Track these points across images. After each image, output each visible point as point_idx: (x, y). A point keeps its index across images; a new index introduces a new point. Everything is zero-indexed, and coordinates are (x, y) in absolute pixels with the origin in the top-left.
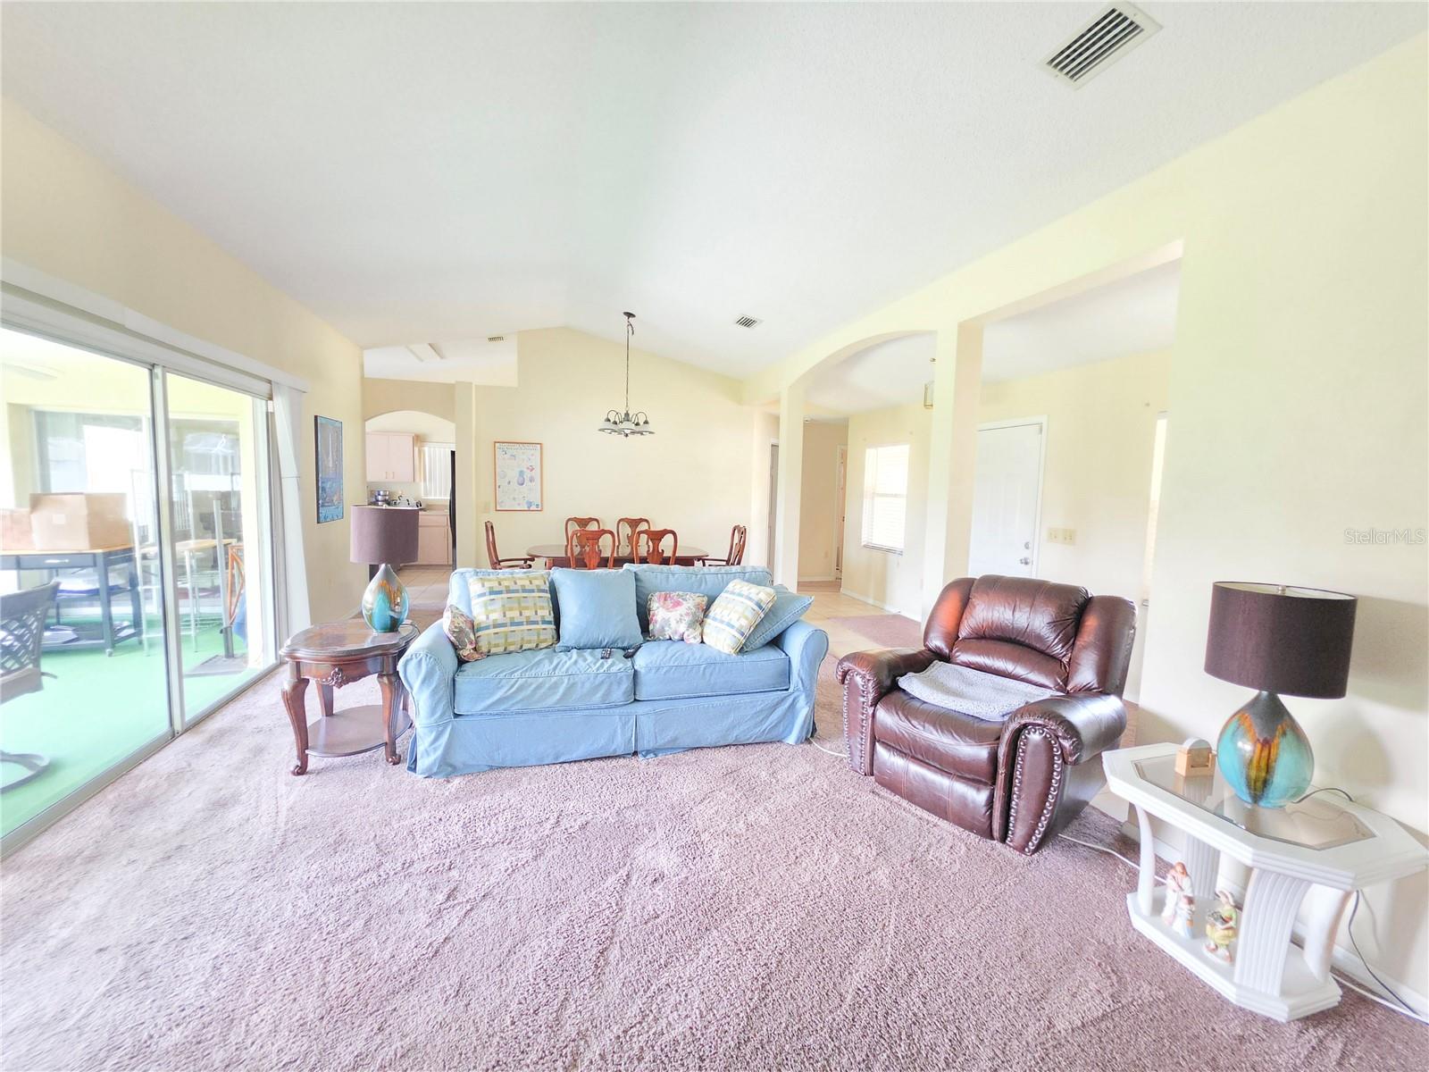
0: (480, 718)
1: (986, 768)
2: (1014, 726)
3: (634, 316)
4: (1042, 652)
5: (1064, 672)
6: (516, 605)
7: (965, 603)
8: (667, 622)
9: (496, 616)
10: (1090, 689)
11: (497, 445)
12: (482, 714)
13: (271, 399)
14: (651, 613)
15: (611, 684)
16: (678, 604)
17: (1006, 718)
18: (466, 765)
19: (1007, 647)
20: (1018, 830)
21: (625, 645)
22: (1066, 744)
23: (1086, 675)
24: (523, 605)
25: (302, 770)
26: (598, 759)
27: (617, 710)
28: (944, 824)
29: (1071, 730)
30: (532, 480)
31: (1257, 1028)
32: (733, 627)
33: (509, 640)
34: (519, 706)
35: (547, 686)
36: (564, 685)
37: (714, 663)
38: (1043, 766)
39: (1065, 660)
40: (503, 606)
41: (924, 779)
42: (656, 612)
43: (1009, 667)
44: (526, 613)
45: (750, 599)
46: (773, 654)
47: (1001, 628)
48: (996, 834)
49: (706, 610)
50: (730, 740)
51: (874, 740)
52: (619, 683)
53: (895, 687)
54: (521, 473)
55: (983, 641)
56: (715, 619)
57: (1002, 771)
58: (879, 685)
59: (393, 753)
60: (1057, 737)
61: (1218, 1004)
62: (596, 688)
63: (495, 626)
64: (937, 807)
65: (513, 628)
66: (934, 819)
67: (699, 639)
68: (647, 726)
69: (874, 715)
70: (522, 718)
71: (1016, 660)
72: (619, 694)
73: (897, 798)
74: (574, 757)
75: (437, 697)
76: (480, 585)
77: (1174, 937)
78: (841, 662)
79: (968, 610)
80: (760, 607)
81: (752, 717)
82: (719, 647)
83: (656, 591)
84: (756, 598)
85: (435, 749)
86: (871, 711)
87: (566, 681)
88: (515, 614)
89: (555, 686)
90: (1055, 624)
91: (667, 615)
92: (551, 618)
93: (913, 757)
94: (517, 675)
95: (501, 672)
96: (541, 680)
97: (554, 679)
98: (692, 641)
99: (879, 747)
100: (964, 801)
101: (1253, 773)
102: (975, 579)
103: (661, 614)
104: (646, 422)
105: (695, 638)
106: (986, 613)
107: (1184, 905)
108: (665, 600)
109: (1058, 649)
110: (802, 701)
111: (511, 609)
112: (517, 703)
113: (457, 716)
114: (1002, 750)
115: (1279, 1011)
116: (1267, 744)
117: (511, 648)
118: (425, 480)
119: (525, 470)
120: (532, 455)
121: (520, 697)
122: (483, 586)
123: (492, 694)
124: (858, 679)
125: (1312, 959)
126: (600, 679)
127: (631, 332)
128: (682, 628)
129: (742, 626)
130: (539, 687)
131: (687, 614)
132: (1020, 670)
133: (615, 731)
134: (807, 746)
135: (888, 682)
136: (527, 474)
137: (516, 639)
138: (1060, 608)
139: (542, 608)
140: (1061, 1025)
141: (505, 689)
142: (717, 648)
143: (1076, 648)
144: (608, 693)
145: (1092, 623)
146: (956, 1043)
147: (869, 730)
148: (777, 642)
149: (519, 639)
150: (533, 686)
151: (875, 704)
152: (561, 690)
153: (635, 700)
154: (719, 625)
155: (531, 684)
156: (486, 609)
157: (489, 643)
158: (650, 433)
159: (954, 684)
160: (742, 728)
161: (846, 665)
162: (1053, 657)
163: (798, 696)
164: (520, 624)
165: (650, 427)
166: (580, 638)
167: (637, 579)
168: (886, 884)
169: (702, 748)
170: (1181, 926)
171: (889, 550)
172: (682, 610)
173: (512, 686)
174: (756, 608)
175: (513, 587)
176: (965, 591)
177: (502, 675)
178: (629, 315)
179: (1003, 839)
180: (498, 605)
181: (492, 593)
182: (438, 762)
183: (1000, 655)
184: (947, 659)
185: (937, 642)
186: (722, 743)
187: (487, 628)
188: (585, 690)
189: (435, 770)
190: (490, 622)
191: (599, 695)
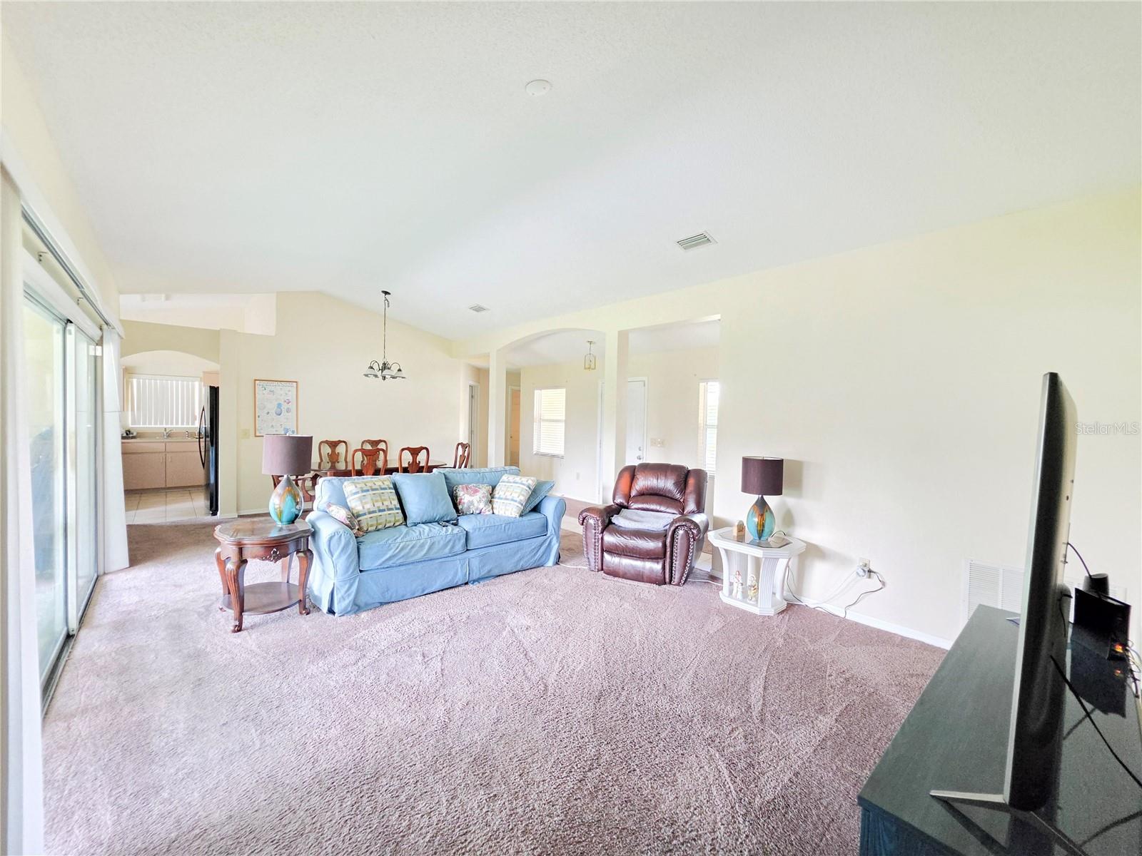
0: (376, 571)
1: (661, 551)
2: (672, 528)
3: (389, 294)
4: (671, 498)
5: (681, 506)
6: (379, 498)
7: (633, 478)
8: (472, 503)
9: (369, 506)
10: (693, 512)
11: (257, 382)
12: (378, 569)
13: (102, 345)
14: (459, 498)
15: (455, 541)
16: (476, 491)
17: (668, 527)
18: (366, 605)
19: (656, 497)
20: (676, 579)
21: (448, 519)
22: (695, 531)
23: (691, 506)
24: (383, 498)
25: (239, 629)
26: (445, 589)
27: (458, 557)
28: (641, 584)
29: (696, 526)
30: (288, 410)
31: (767, 618)
32: (516, 501)
33: (379, 522)
34: (401, 560)
35: (418, 545)
36: (428, 544)
37: (509, 523)
38: (685, 545)
39: (682, 500)
40: (372, 499)
41: (632, 565)
42: (463, 497)
43: (658, 507)
44: (386, 503)
45: (523, 484)
46: (535, 516)
47: (652, 489)
48: (667, 580)
49: (492, 494)
50: (519, 568)
51: (603, 551)
52: (460, 540)
53: (610, 522)
54: (279, 405)
55: (643, 497)
56: (499, 498)
57: (668, 550)
58: (603, 522)
59: (305, 608)
60: (691, 529)
61: (755, 616)
62: (446, 545)
63: (370, 513)
64: (639, 577)
65: (380, 514)
66: (636, 583)
67: (491, 512)
68: (475, 563)
69: (602, 538)
70: (402, 568)
71: (660, 504)
72: (459, 546)
73: (616, 579)
74: (433, 590)
75: (351, 560)
76: (354, 487)
77: (738, 600)
78: (581, 514)
79: (634, 482)
80: (530, 488)
81: (530, 553)
82: (508, 514)
83: (458, 485)
84: (527, 483)
85: (349, 595)
86: (601, 535)
87: (429, 541)
88: (379, 504)
89: (422, 546)
90: (676, 484)
91: (471, 498)
92: (398, 506)
93: (624, 555)
94: (399, 540)
95: (388, 540)
96: (414, 542)
97: (422, 541)
98: (487, 513)
99: (605, 554)
100: (652, 570)
101: (759, 528)
102: (635, 466)
103: (465, 498)
104: (400, 370)
105: (489, 511)
106: (643, 482)
107: (740, 587)
108: (467, 489)
109: (678, 496)
110: (554, 541)
111: (377, 501)
112: (400, 558)
113: (361, 571)
114: (668, 540)
115: (771, 612)
116: (762, 515)
117: (380, 527)
118: (133, 410)
119: (282, 403)
120: (289, 391)
121: (402, 554)
122: (356, 487)
123: (385, 554)
124: (592, 521)
125: (778, 596)
126: (449, 538)
127: (387, 305)
128: (482, 506)
129: (521, 500)
130: (412, 547)
131: (483, 497)
132: (663, 509)
133: (457, 570)
134: (558, 566)
135: (607, 521)
136: (285, 406)
137: (382, 520)
138: (678, 475)
139: (393, 500)
140: (711, 632)
141: (393, 550)
142: (506, 515)
143: (686, 494)
144: (453, 547)
145: (691, 481)
146: (681, 644)
147: (600, 546)
148: (536, 509)
149: (384, 520)
150: (409, 547)
151: (602, 532)
152: (427, 547)
153: (467, 550)
154: (506, 501)
155: (408, 545)
156: (362, 502)
157: (368, 524)
158: (403, 378)
159: (635, 518)
160: (526, 559)
161: (584, 514)
162: (676, 500)
163: (552, 538)
164: (384, 510)
165: (403, 373)
166: (423, 516)
167: (446, 478)
168: (630, 608)
169: (503, 575)
170: (739, 596)
171: (553, 456)
172: (479, 495)
173: (397, 548)
174: (527, 489)
175: (374, 487)
176: (632, 473)
177: (390, 542)
178: (386, 293)
179: (670, 583)
180: (368, 499)
181: (363, 491)
182: (351, 603)
183: (653, 502)
184: (627, 508)
185: (619, 500)
186: (514, 571)
187: (365, 514)
188: (440, 546)
189: (349, 609)
190: (366, 511)
191: (449, 547)
